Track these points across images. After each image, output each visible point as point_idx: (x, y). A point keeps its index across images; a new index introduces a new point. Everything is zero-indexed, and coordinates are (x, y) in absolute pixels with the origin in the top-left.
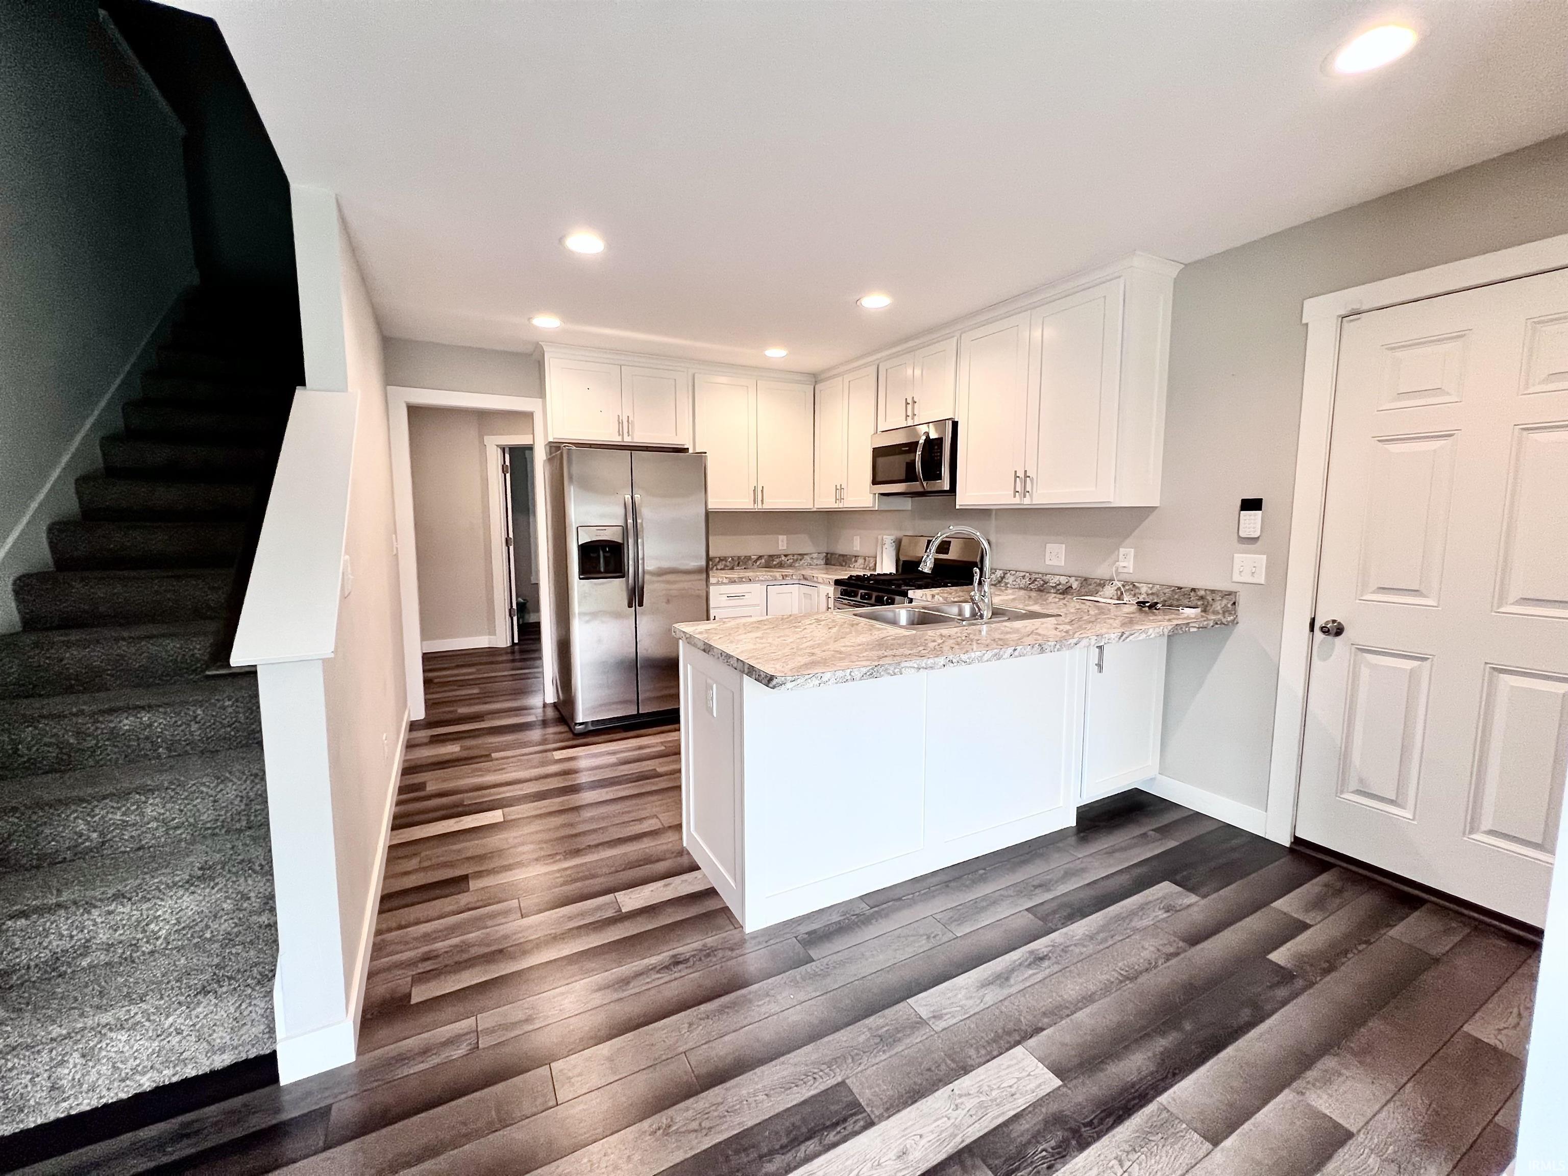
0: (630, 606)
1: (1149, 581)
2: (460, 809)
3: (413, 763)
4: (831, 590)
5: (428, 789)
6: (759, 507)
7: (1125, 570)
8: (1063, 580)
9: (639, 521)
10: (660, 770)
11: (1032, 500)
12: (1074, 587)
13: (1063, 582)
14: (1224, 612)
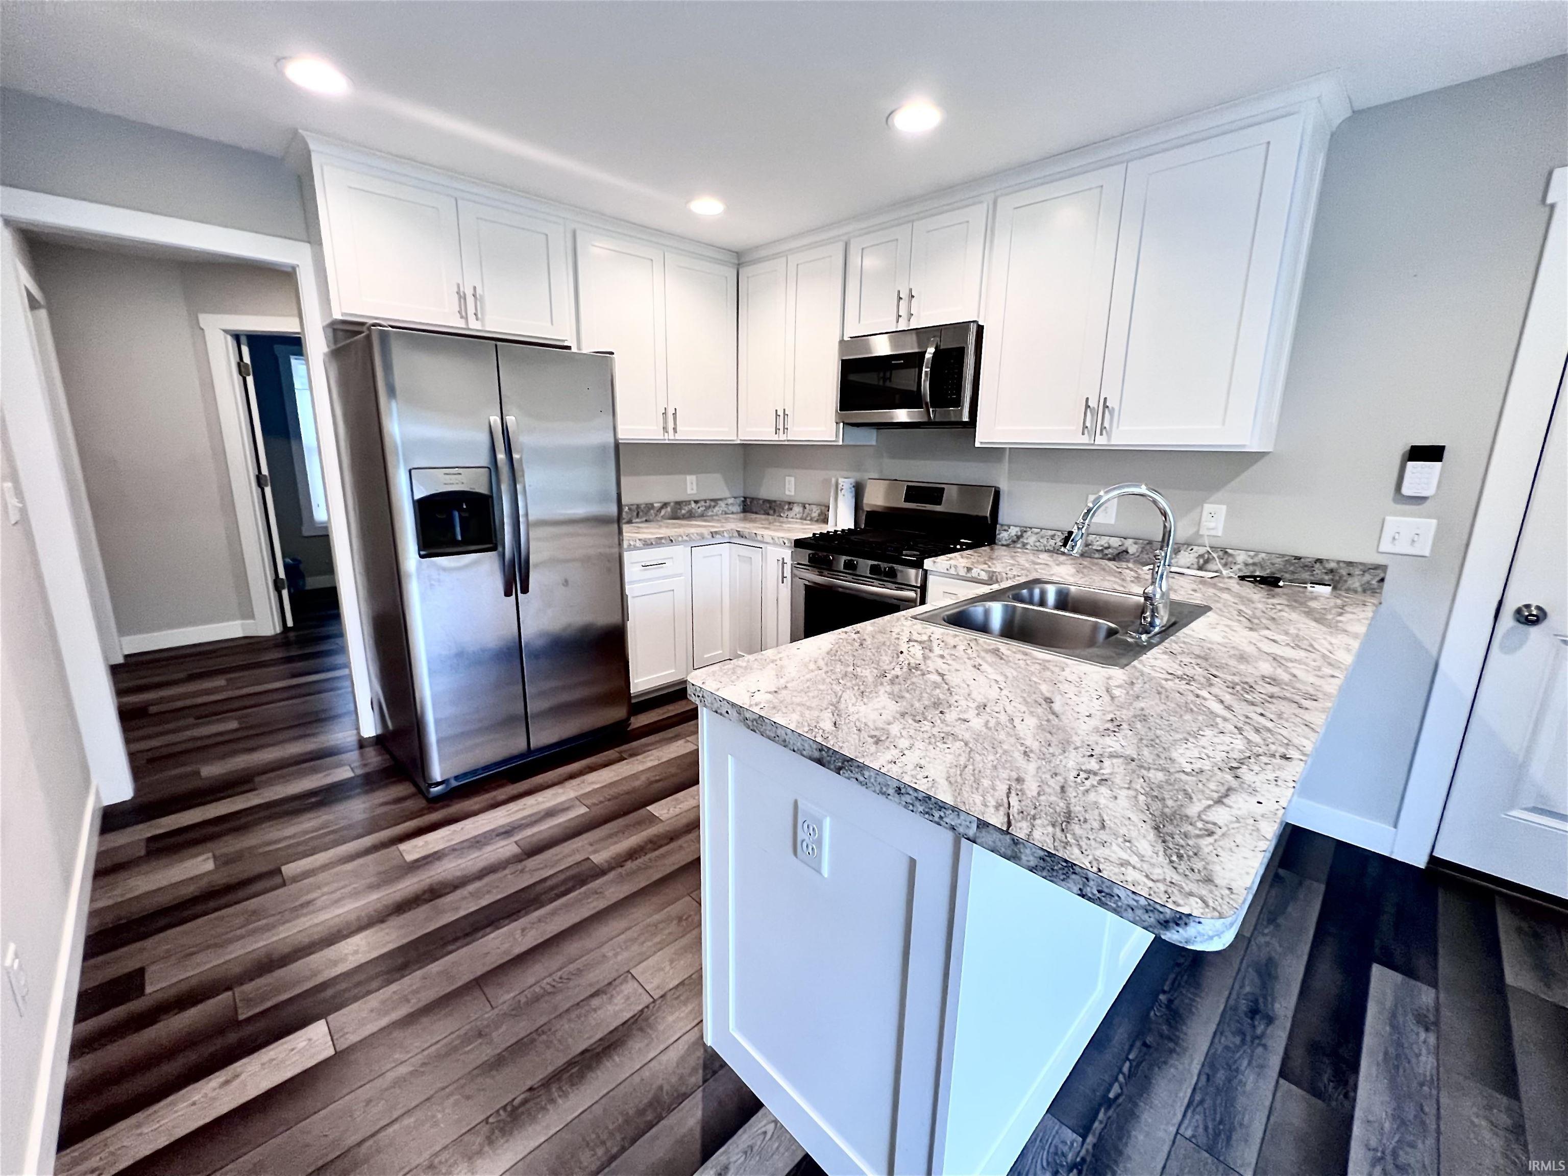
0: (508, 593)
1: (1250, 547)
2: (232, 1037)
3: (109, 918)
4: (787, 554)
5: (149, 989)
6: (670, 437)
7: (1213, 533)
8: (1115, 542)
9: (516, 456)
10: (600, 858)
11: (1109, 439)
12: (1131, 551)
13: (1116, 545)
14: (1364, 591)
